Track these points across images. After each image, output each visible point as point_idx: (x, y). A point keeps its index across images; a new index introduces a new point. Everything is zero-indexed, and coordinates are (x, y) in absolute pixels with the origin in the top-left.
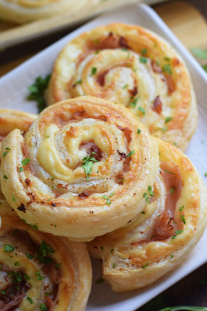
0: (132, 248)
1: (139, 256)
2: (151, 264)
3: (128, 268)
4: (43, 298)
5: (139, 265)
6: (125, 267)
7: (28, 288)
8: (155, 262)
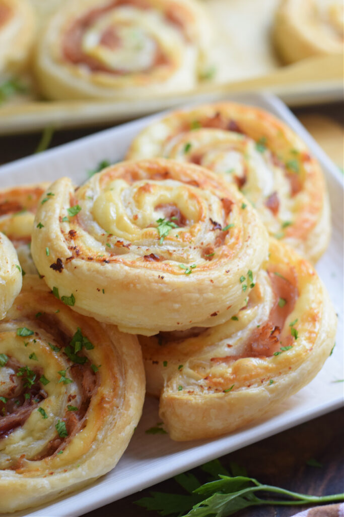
0: (211, 366)
1: (222, 376)
2: (238, 388)
3: (202, 392)
4: (64, 414)
5: (220, 388)
6: (197, 390)
7: (42, 398)
8: (244, 386)
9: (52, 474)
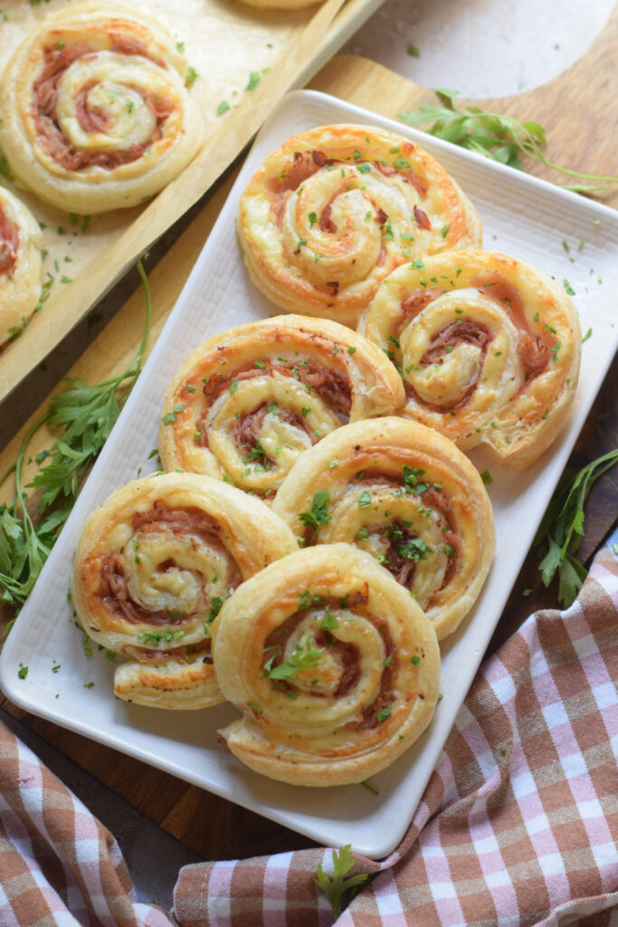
0: (514, 406)
1: (531, 408)
2: (550, 408)
3: (527, 431)
5: (537, 418)
6: (523, 433)
8: (553, 402)
9: (467, 588)
